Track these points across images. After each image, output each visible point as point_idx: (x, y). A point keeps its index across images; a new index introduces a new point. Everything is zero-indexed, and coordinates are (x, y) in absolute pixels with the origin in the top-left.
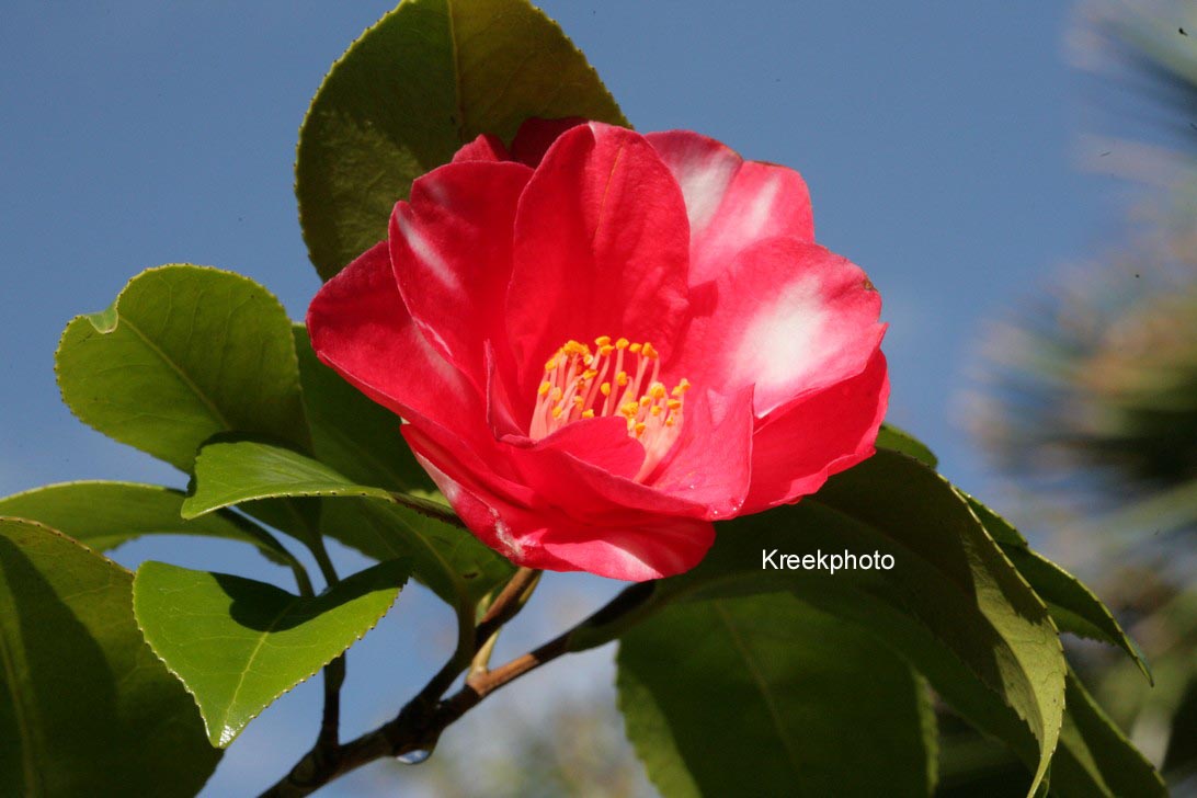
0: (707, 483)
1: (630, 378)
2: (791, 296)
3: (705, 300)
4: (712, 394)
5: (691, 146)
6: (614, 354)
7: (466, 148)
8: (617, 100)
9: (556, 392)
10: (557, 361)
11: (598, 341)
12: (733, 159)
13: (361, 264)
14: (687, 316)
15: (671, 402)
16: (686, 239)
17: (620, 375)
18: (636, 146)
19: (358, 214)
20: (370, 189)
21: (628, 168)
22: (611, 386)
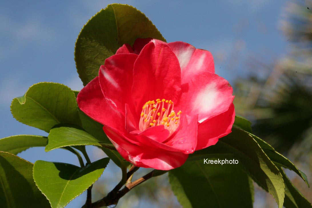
0: (186, 142)
1: (166, 109)
2: (208, 88)
3: (185, 88)
4: (187, 116)
5: (181, 45)
6: (162, 103)
7: (120, 48)
8: (161, 33)
9: (145, 115)
10: (146, 106)
11: (157, 100)
12: (193, 48)
13: (91, 83)
14: (181, 92)
15: (177, 118)
16: (180, 73)
17: (163, 109)
18: (166, 48)
19: (92, 65)
20: (95, 58)
21: (164, 54)
22: (160, 114)
